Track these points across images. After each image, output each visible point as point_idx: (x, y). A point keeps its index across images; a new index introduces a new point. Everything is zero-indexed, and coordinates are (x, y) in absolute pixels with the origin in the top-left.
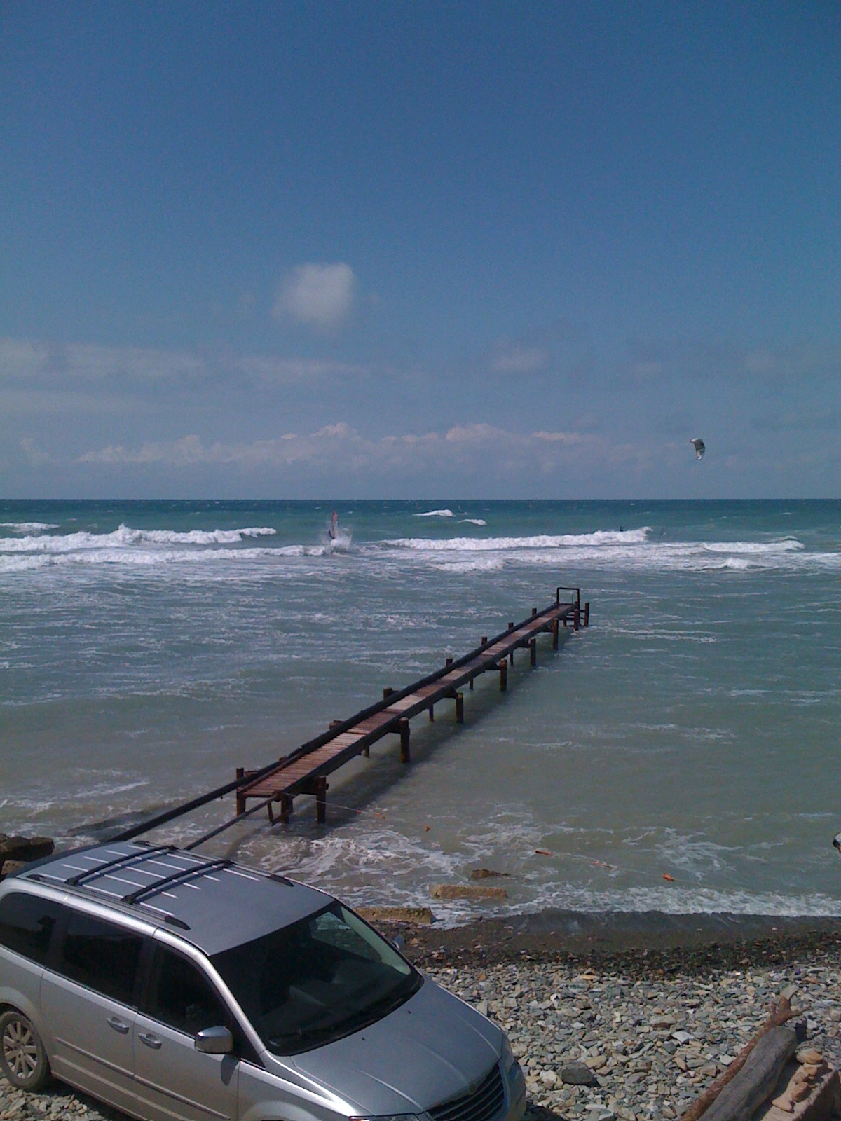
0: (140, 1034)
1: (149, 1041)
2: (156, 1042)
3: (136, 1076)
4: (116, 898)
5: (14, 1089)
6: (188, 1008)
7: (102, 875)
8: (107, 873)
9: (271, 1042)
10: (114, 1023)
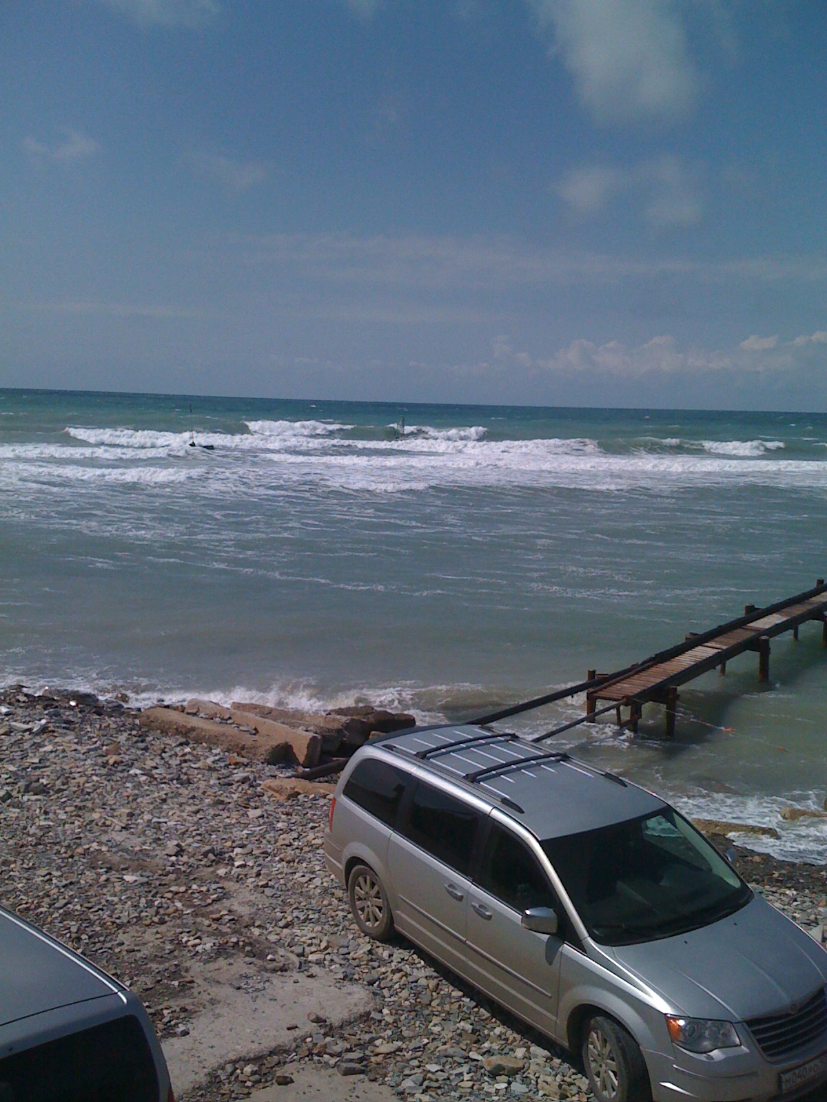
0: (473, 903)
1: (481, 910)
2: (487, 913)
3: (467, 942)
4: (459, 776)
5: (363, 935)
6: (519, 887)
7: (448, 752)
8: (453, 751)
9: (595, 931)
10: (451, 890)
